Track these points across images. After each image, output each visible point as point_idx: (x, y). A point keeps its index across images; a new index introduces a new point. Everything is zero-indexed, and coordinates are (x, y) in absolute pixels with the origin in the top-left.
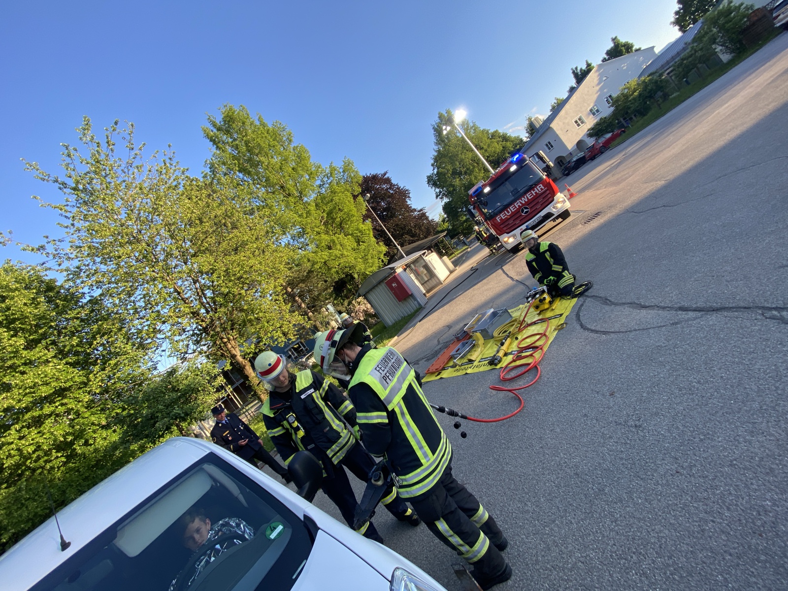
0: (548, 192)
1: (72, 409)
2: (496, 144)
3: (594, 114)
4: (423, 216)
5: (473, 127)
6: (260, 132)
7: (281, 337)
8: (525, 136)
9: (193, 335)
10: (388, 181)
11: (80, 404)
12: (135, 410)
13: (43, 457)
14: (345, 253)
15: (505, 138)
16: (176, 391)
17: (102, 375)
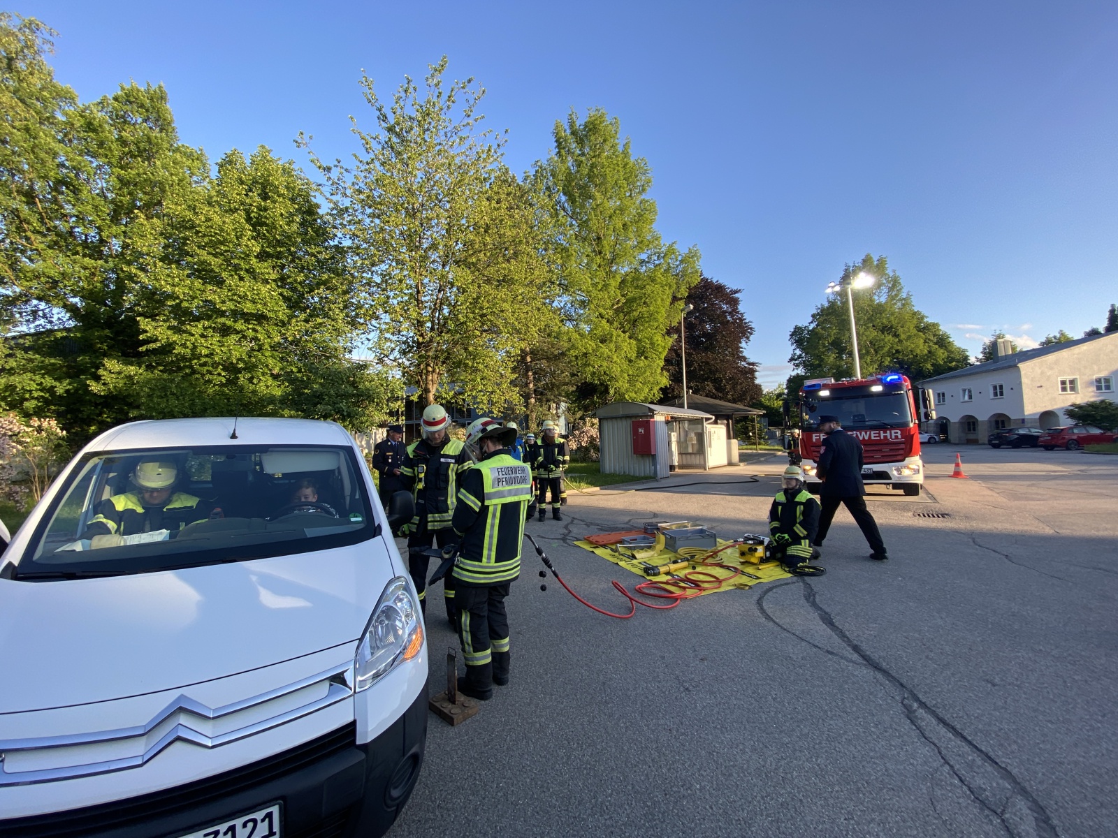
0: (902, 446)
1: (259, 340)
2: (922, 341)
3: (1099, 388)
4: (750, 372)
5: (904, 299)
6: (615, 162)
7: (484, 404)
8: (975, 355)
9: (404, 343)
10: (735, 302)
11: (269, 340)
12: (309, 379)
13: (209, 366)
14: (615, 358)
15: (943, 342)
16: (354, 387)
17: (303, 326)
